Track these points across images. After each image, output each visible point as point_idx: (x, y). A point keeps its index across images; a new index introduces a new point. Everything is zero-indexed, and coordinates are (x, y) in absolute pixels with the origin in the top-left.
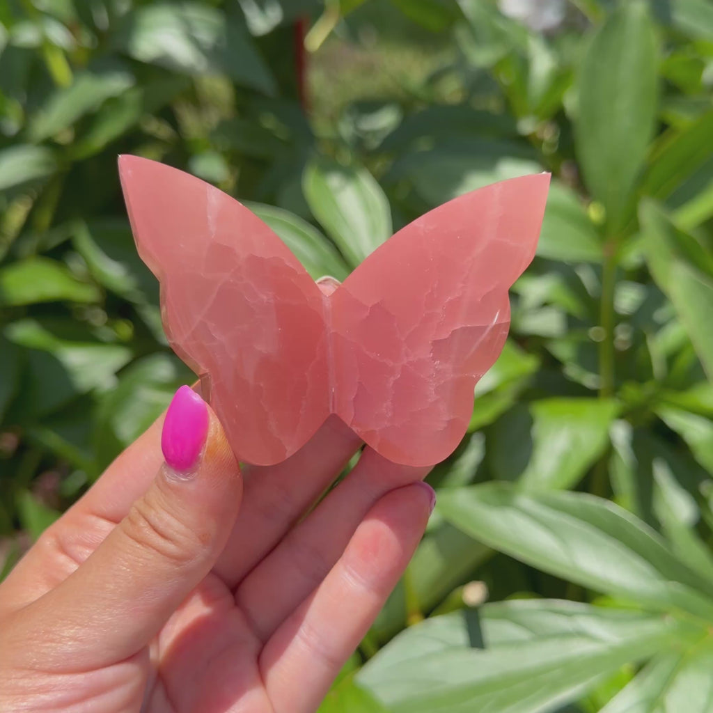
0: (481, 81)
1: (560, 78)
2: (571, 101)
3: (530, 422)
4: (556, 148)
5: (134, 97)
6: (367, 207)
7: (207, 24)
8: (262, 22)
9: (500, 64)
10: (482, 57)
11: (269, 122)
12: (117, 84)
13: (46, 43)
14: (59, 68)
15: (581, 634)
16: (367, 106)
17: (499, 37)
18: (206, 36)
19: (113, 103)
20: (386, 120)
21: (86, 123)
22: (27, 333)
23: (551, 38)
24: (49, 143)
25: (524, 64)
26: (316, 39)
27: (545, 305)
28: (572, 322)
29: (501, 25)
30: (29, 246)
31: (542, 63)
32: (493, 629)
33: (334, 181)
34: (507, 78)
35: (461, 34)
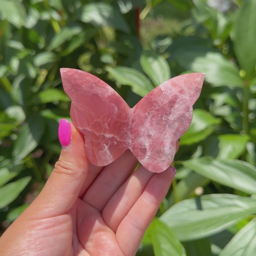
0: (200, 27)
1: (228, 27)
2: (232, 35)
3: (218, 142)
4: (228, 51)
5: (82, 35)
6: (162, 68)
7: (106, 9)
8: (125, 9)
9: (207, 21)
10: (201, 19)
11: (127, 43)
12: (77, 30)
13: (52, 19)
14: (56, 27)
15: (236, 206)
16: (161, 37)
17: (206, 12)
18: (106, 14)
19: (75, 37)
20: (167, 42)
21: (66, 44)
22: (47, 114)
23: (226, 14)
24: (54, 51)
25: (216, 22)
26: (143, 15)
27: (225, 104)
28: (233, 109)
29: (207, 9)
30: (47, 86)
31: (222, 22)
32: (205, 203)
33: (150, 60)
34: (210, 27)
35: (194, 12)
